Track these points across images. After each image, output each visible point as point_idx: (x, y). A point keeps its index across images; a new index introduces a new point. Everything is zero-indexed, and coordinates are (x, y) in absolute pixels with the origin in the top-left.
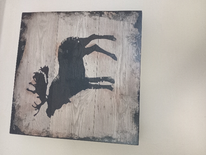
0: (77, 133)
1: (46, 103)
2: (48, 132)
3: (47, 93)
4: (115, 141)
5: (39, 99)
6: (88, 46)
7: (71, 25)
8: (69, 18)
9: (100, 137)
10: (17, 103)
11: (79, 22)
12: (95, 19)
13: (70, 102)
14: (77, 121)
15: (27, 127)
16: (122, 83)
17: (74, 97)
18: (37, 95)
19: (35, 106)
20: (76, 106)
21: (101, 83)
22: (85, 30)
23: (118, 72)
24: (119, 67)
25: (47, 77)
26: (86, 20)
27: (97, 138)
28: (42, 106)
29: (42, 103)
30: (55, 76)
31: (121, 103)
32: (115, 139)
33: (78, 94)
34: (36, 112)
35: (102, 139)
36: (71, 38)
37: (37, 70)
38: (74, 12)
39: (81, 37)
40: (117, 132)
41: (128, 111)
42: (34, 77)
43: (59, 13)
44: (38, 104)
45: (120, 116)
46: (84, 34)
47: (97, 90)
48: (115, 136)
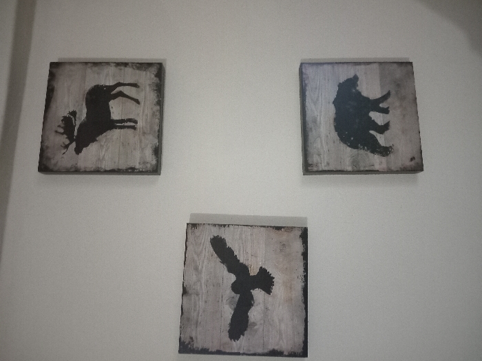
0: (103, 167)
2: (76, 168)
3: (76, 133)
4: (137, 171)
6: (114, 92)
7: (98, 73)
8: (97, 68)
9: (124, 168)
10: (46, 144)
11: (105, 72)
12: (121, 69)
14: (104, 157)
15: (55, 165)
16: (144, 123)
18: (65, 136)
20: (103, 144)
21: (126, 124)
22: (111, 78)
23: (141, 115)
24: (142, 110)
25: (75, 120)
26: (112, 69)
27: (121, 170)
29: (71, 143)
31: (143, 139)
32: (137, 169)
34: (65, 151)
35: (126, 170)
37: (66, 114)
38: (101, 63)
40: (139, 163)
41: (149, 146)
42: (62, 121)
43: (87, 63)
45: (142, 149)
46: (111, 83)
48: (137, 166)
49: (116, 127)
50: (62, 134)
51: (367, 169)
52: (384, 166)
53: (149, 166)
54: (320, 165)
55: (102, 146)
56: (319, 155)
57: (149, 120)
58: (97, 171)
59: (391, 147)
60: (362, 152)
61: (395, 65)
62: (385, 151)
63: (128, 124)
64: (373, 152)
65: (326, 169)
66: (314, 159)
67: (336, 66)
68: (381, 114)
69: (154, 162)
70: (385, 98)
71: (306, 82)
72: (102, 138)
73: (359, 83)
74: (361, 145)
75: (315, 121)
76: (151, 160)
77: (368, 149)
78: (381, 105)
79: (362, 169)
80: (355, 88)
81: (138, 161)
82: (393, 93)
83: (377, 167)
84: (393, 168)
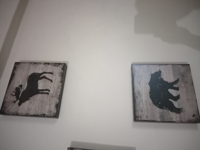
0: (30, 113)
1: (19, 100)
2: (17, 113)
3: (20, 96)
4: (46, 116)
5: (16, 99)
6: (41, 76)
7: (36, 68)
8: (35, 65)
9: (40, 114)
10: (6, 100)
11: (39, 67)
12: (46, 66)
13: (29, 100)
14: (31, 108)
15: (8, 111)
16: (53, 91)
17: (31, 98)
18: (15, 97)
19: (14, 101)
20: (32, 101)
21: (44, 92)
22: (41, 70)
23: (52, 87)
24: (53, 85)
25: (21, 89)
26: (42, 66)
27: (38, 115)
28: (17, 102)
29: (17, 100)
30: (25, 89)
31: (51, 100)
32: (46, 115)
33: (33, 96)
34: (13, 104)
35: (41, 115)
36: (34, 73)
38: (38, 63)
39: (39, 73)
40: (48, 112)
41: (54, 103)
42: (15, 89)
43: (31, 63)
44: (15, 100)
45: (50, 105)
46: (40, 72)
47: (42, 94)
48: (47, 113)
49: (39, 93)
50: (14, 96)
51: (169, 120)
52: (178, 119)
53: (52, 113)
54: (142, 117)
55: (31, 102)
56: (142, 111)
57: (55, 90)
58: (27, 115)
59: (181, 108)
60: (165, 111)
61: (180, 66)
62: (178, 111)
63: (46, 92)
64: (172, 111)
65: (146, 119)
66: (139, 113)
67: (150, 66)
68: (175, 91)
69: (55, 112)
70: (176, 82)
71: (134, 73)
72: (32, 98)
73: (162, 74)
74: (165, 107)
75: (139, 93)
76: (54, 110)
77: (169, 109)
78: (174, 86)
79: (166, 120)
80: (160, 77)
81: (47, 111)
82: (180, 79)
83: (174, 120)
84: (183, 121)
